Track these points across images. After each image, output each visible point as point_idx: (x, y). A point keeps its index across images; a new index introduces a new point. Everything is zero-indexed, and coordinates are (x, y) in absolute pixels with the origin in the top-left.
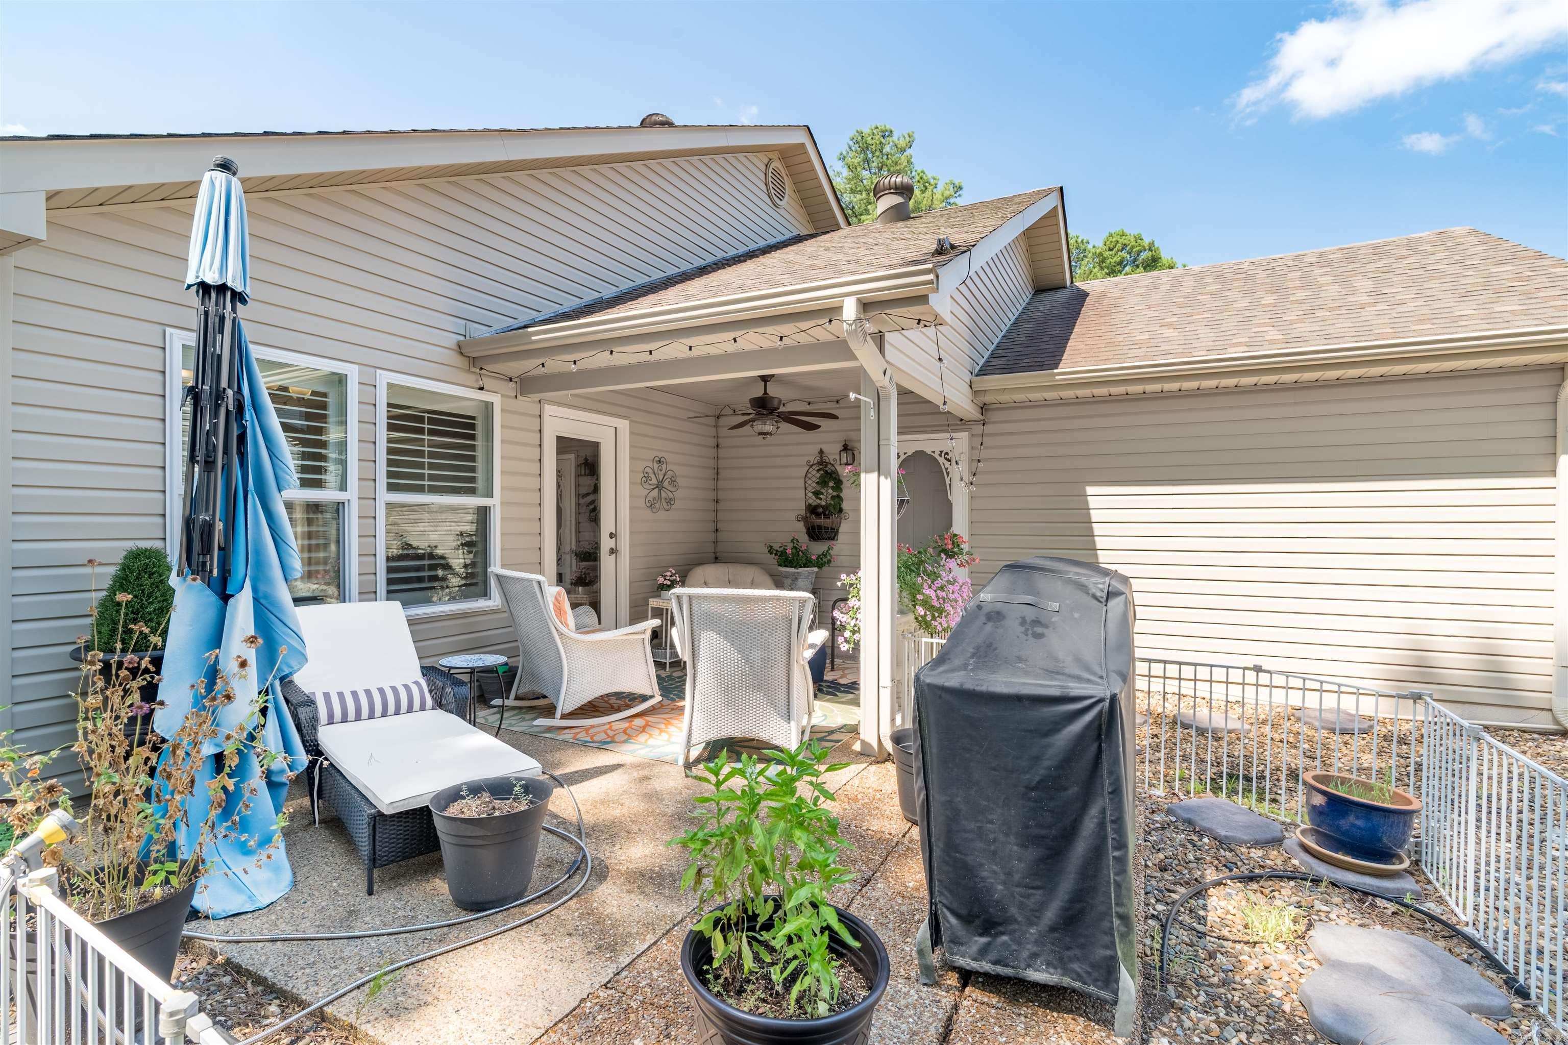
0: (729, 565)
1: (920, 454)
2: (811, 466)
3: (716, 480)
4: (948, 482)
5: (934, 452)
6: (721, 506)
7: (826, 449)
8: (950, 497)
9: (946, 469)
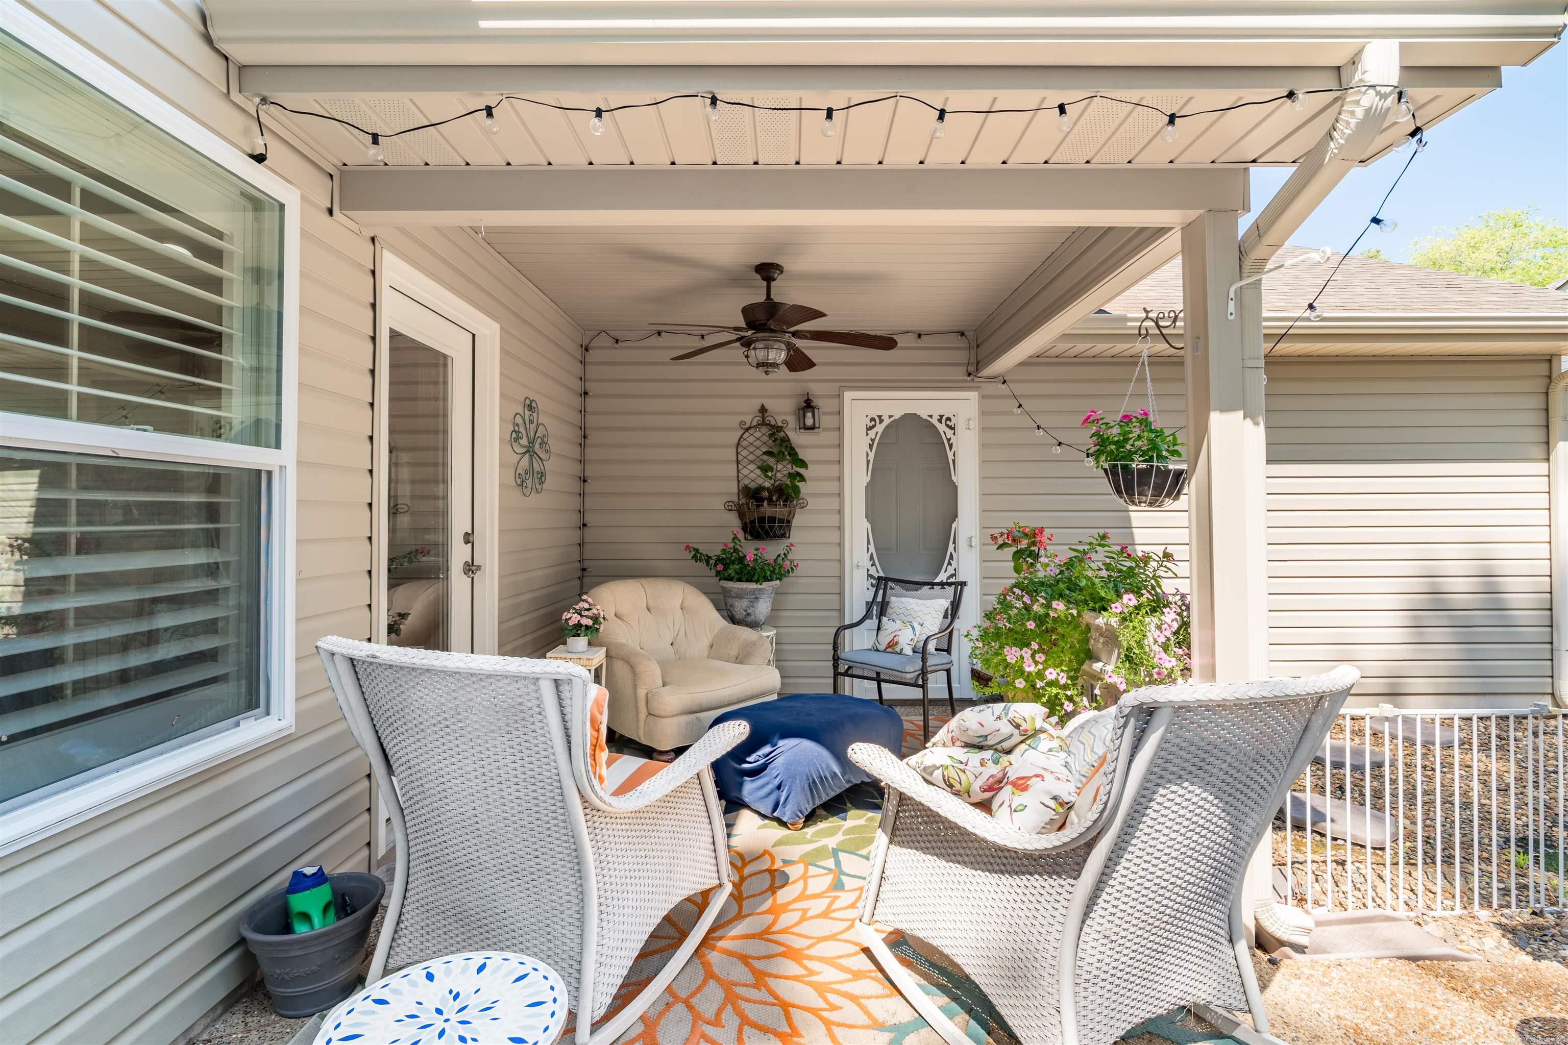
0: (644, 581)
1: (911, 419)
2: (747, 430)
3: (582, 446)
4: (950, 457)
5: (931, 416)
6: (590, 487)
7: (769, 404)
8: (953, 478)
9: (949, 440)
